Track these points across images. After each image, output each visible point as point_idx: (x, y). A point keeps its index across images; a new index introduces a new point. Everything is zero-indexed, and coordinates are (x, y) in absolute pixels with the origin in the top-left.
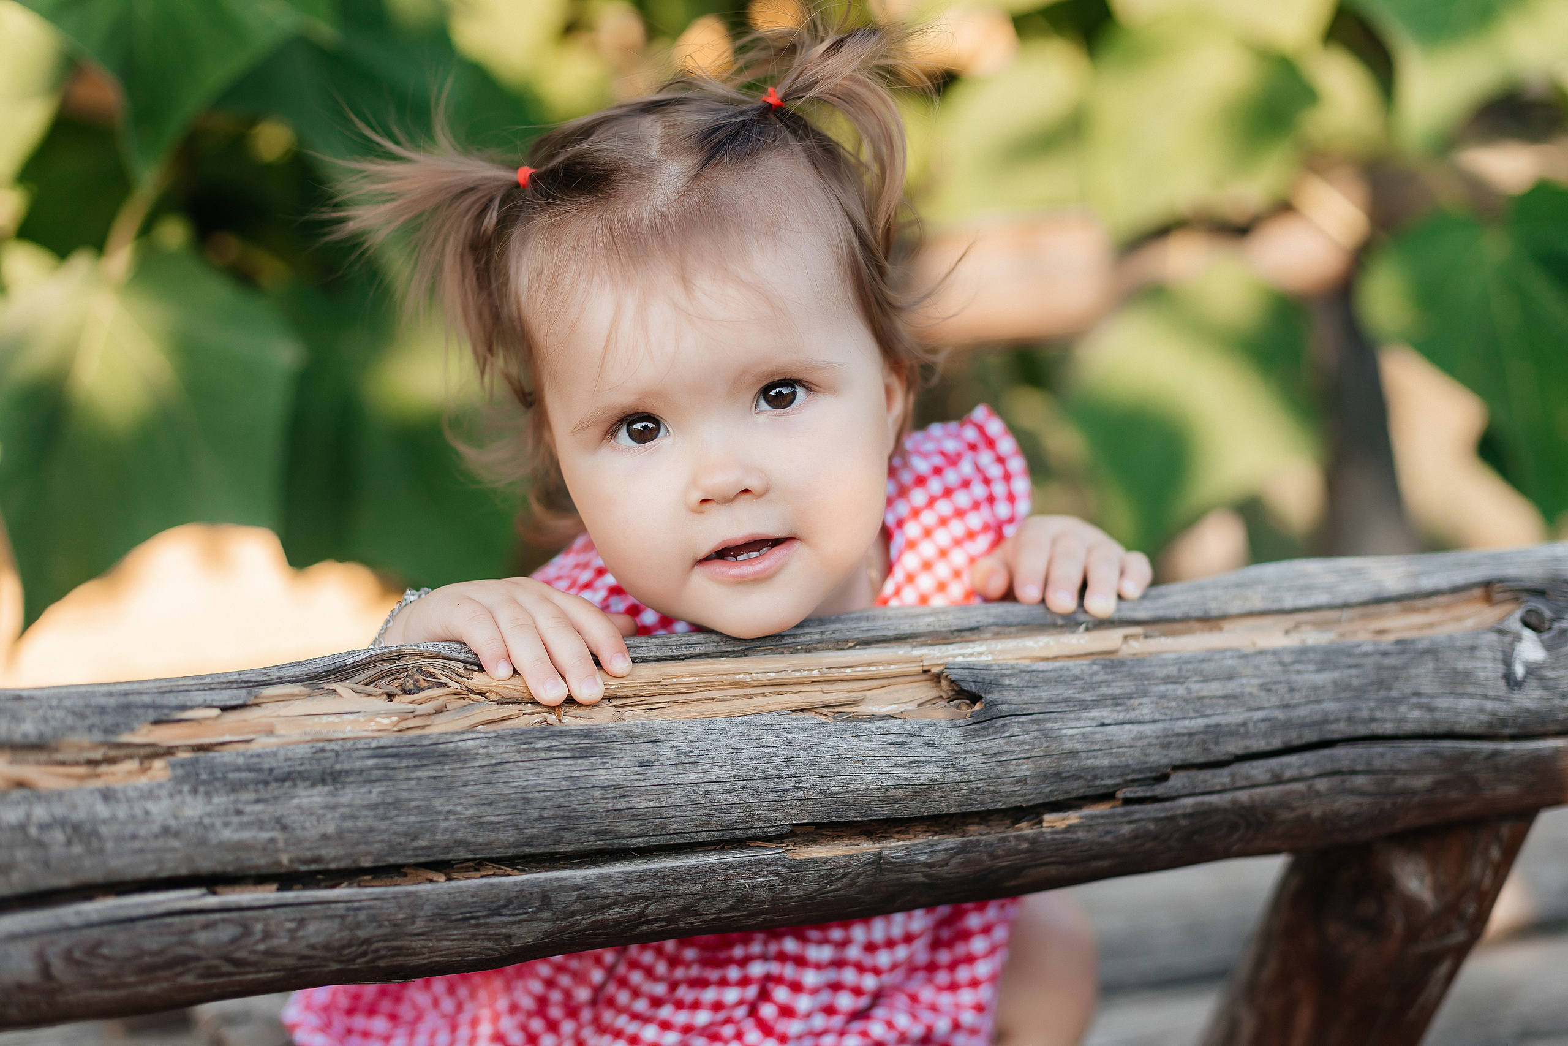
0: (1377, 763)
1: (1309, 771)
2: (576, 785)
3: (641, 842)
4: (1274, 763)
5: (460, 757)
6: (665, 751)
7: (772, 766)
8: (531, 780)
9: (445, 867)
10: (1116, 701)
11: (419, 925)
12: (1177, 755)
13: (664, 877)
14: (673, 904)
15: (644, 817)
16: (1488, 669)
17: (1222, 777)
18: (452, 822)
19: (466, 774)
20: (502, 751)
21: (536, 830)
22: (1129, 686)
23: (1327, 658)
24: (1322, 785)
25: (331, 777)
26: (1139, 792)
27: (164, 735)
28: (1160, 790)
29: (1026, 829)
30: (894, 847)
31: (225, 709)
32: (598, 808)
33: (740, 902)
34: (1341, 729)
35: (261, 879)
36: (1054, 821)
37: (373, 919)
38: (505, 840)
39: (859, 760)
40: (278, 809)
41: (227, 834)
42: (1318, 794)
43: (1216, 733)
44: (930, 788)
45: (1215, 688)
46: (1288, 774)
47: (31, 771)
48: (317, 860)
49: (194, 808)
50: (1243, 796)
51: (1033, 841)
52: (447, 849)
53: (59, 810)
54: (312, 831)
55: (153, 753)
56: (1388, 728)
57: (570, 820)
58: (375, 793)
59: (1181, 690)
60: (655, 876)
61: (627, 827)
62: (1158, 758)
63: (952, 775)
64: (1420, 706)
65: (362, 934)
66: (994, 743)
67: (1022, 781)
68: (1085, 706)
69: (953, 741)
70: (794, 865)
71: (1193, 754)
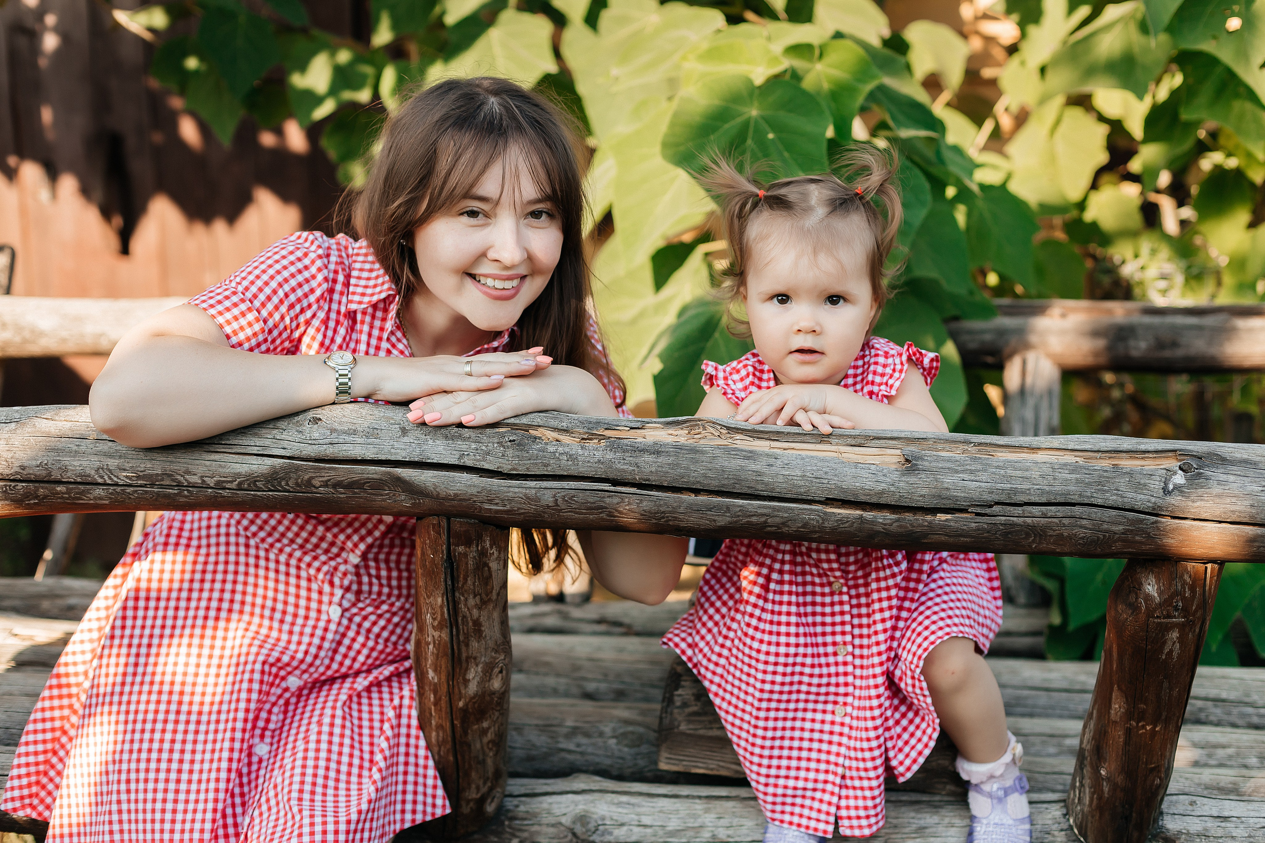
0: (1094, 516)
1: (1060, 514)
2: (742, 468)
3: (765, 493)
4: (1043, 508)
5: (703, 452)
6: (779, 462)
7: (818, 474)
8: (726, 464)
9: (696, 492)
10: (971, 472)
11: (682, 510)
12: (996, 498)
13: (774, 508)
14: (778, 520)
15: (767, 484)
16: (1156, 485)
17: (1019, 510)
18: (695, 474)
19: (703, 458)
20: (717, 452)
21: (726, 482)
22: (979, 467)
23: (1075, 469)
24: (1066, 521)
25: (658, 453)
26: (979, 510)
27: (608, 433)
28: (988, 511)
29: (929, 518)
30: (869, 515)
31: (632, 428)
32: (750, 478)
33: (805, 525)
34: (1076, 499)
35: (633, 485)
36: (942, 517)
37: (666, 504)
38: (714, 485)
39: (854, 477)
40: (637, 460)
41: (619, 466)
42: (1064, 525)
43: (1015, 491)
44: (882, 492)
45: (1019, 473)
46: (1049, 514)
47: (562, 437)
48: (648, 480)
49: (610, 455)
50: (1029, 520)
51: (930, 523)
52: (694, 483)
53: (567, 450)
54: (647, 470)
55: (604, 437)
56: (1100, 502)
57: (739, 480)
58: (671, 460)
59: (1002, 472)
60: (770, 507)
61: (760, 487)
62: (987, 497)
63: (892, 489)
64: (1117, 495)
65: (662, 509)
66: (912, 479)
67: (923, 496)
68: (957, 472)
69: (895, 476)
70: (825, 513)
71: (1003, 498)
